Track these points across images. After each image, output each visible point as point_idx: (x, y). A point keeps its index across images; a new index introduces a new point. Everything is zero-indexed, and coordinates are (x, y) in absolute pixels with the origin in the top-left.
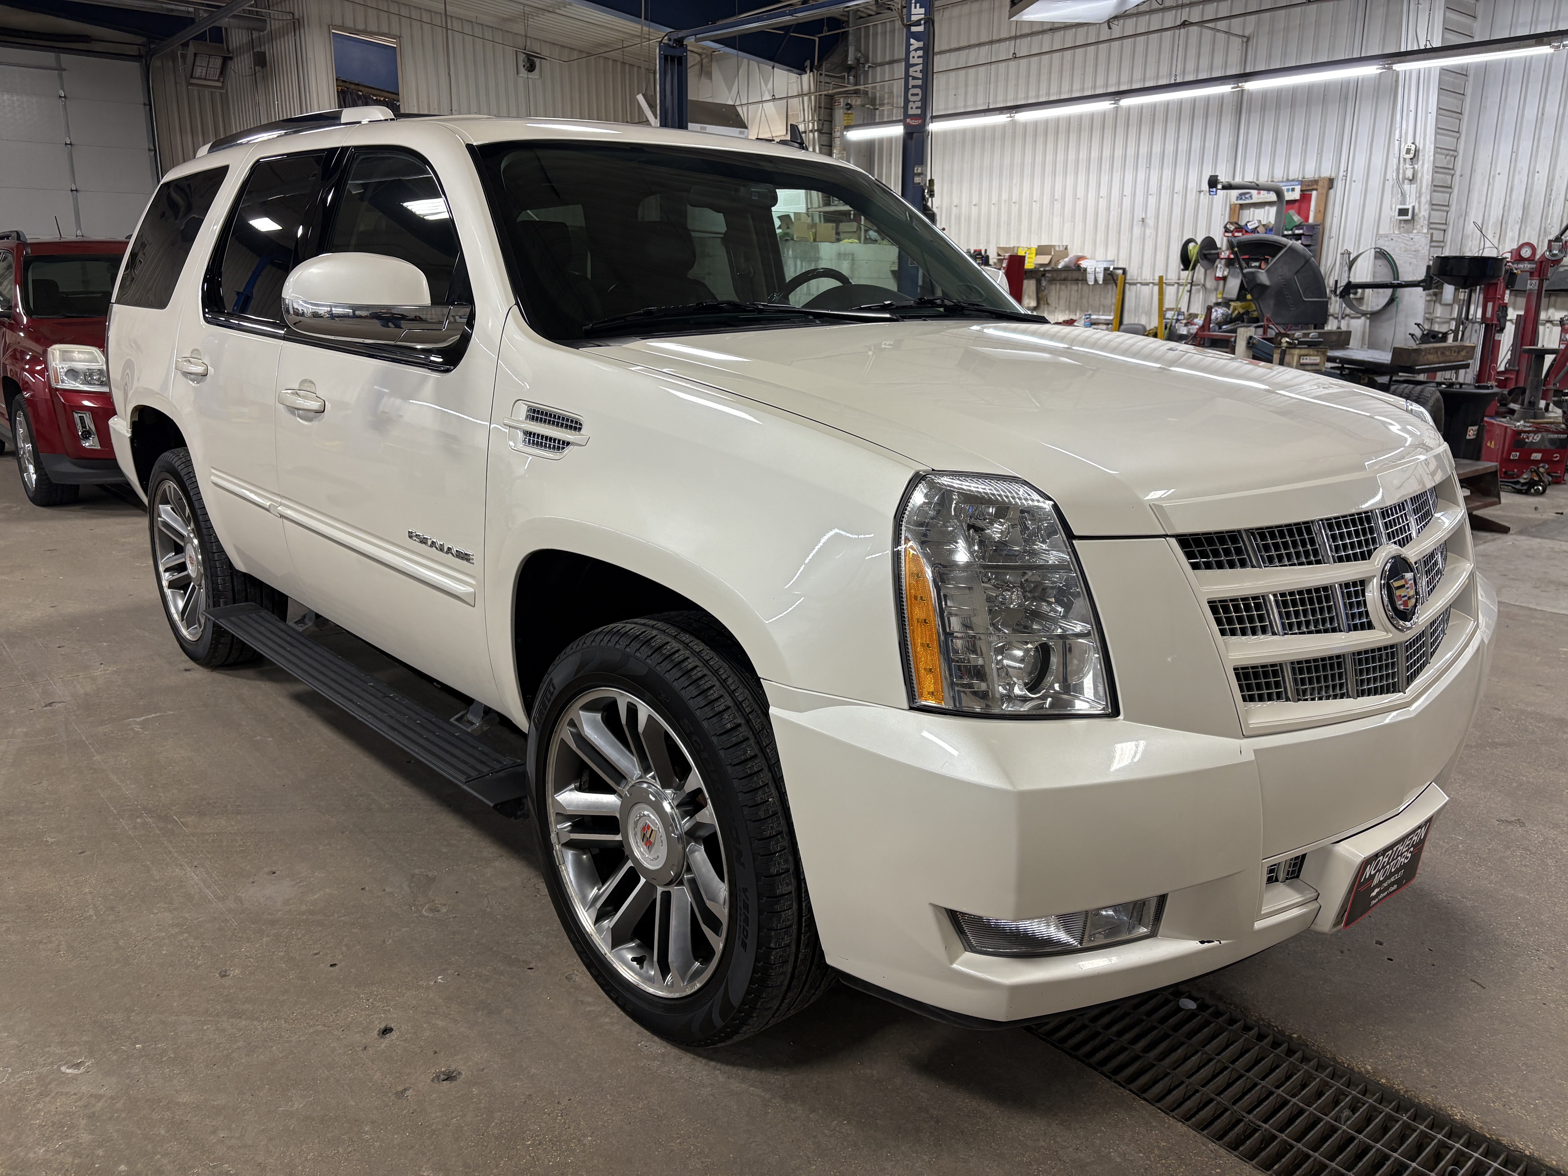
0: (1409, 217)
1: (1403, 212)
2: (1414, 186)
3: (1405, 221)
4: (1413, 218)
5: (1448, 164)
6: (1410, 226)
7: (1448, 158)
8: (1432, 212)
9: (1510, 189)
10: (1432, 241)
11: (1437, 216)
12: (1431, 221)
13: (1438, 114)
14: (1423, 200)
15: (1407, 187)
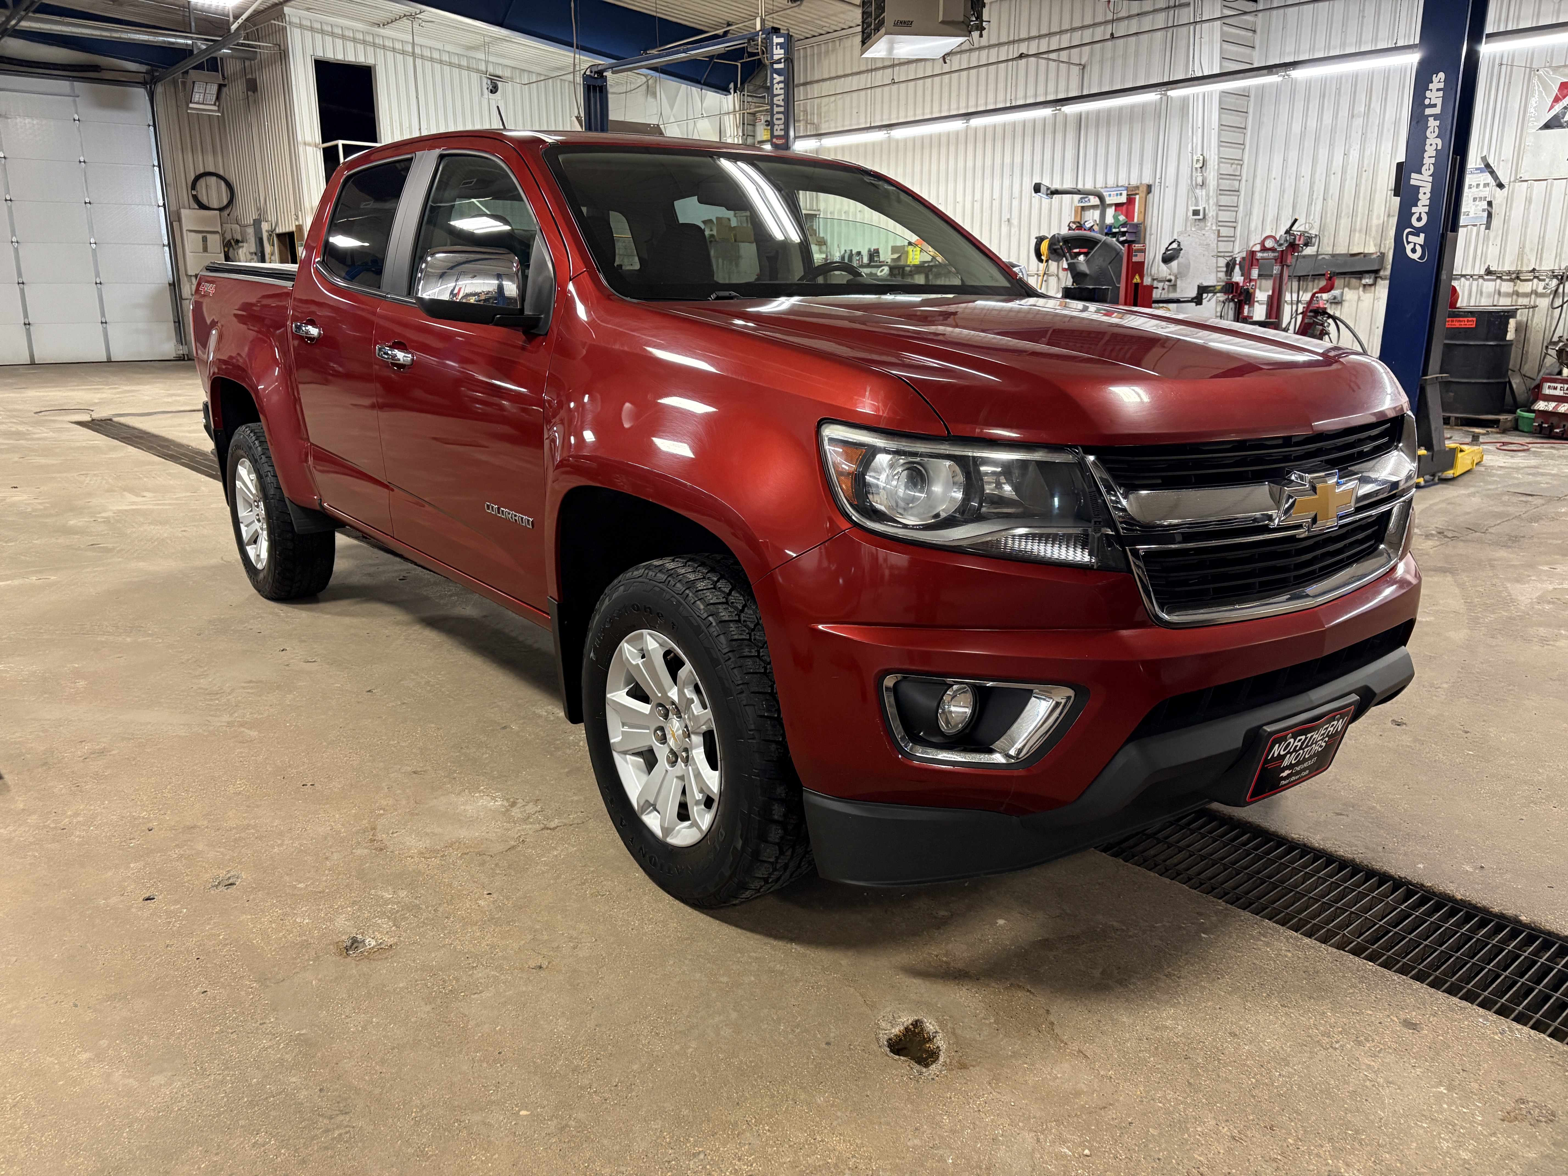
0: (1201, 217)
1: (1196, 213)
2: (1204, 191)
3: (1199, 220)
4: (1204, 217)
5: (1234, 171)
6: (1202, 224)
7: (1234, 166)
8: (1220, 212)
9: (1282, 191)
10: (1219, 236)
11: (1225, 216)
12: (1220, 219)
13: (1220, 130)
14: (1211, 202)
15: (1199, 192)
